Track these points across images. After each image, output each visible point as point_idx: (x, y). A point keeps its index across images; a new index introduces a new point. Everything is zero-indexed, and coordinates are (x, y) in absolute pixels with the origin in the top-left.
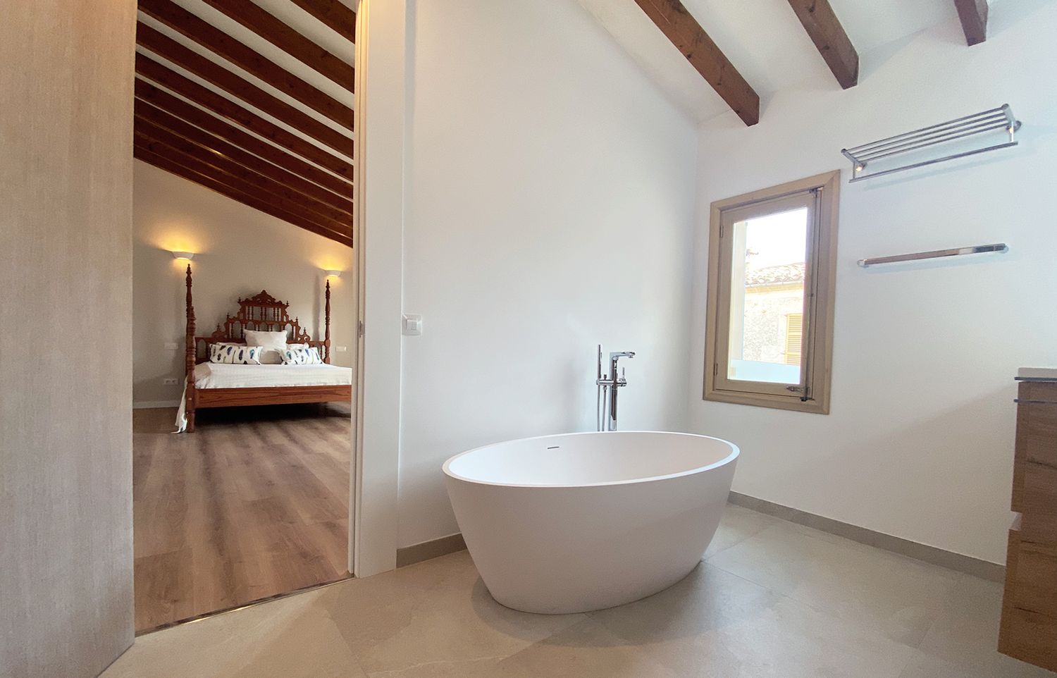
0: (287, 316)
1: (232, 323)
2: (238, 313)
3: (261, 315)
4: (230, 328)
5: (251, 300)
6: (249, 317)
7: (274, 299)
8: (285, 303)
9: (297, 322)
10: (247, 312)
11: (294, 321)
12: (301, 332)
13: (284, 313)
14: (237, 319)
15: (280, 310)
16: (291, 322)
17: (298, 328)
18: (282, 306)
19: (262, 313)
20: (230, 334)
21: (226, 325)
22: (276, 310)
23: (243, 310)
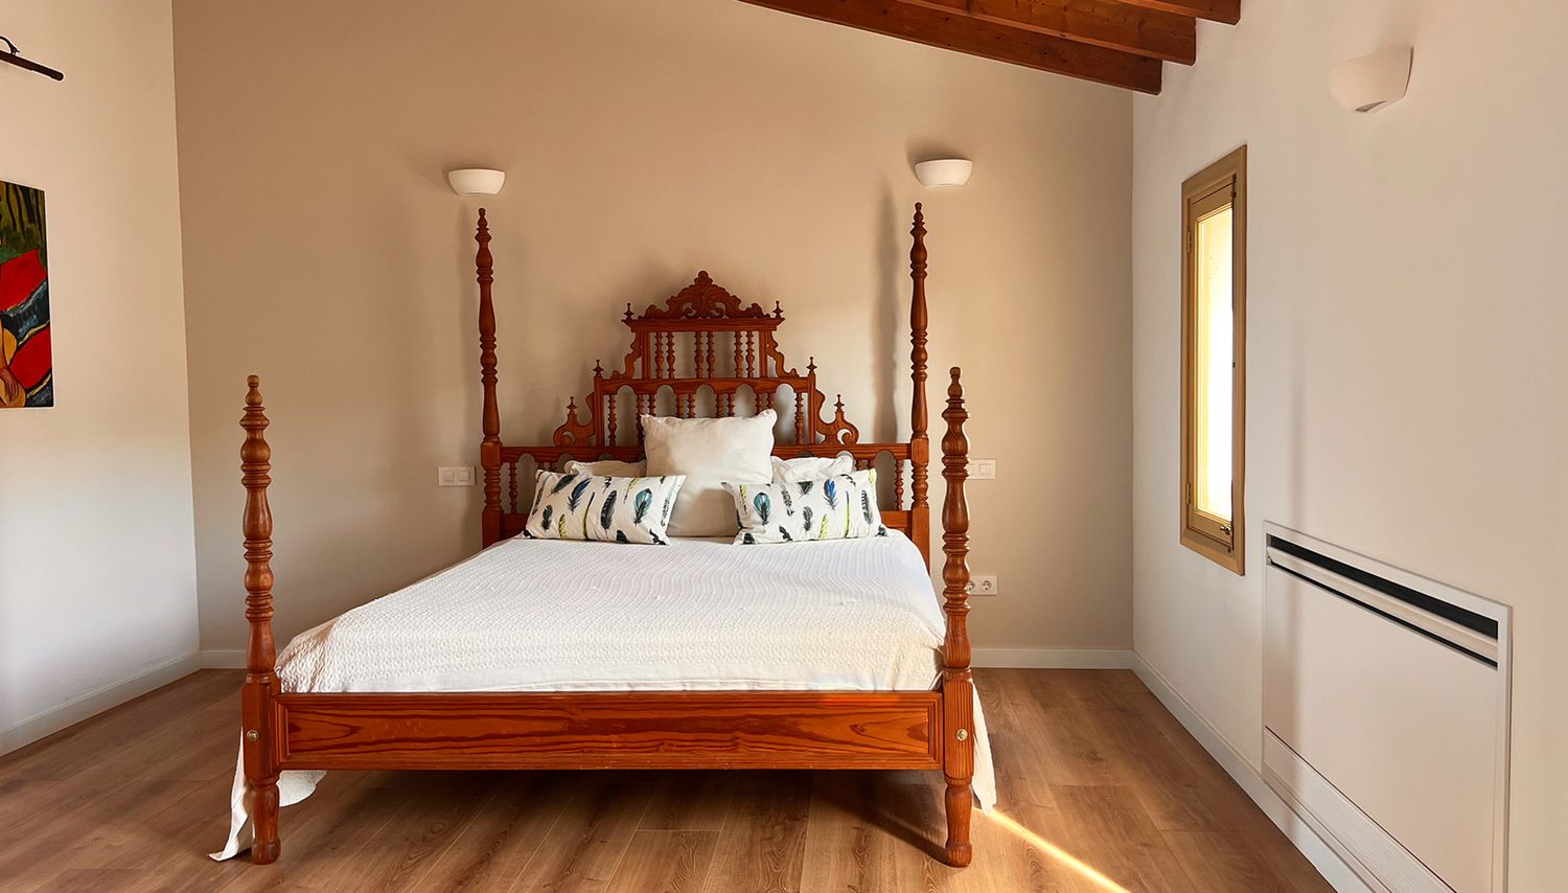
0: (780, 358)
1: (612, 394)
2: (629, 360)
3: (698, 359)
4: (607, 412)
5: (665, 308)
6: (658, 370)
7: (737, 301)
8: (769, 310)
9: (812, 374)
10: (653, 355)
11: (804, 373)
12: (827, 414)
13: (769, 347)
14: (626, 379)
15: (756, 334)
16: (792, 378)
17: (818, 399)
18: (763, 321)
19: (698, 351)
20: (607, 433)
21: (594, 402)
22: (744, 339)
23: (640, 348)
